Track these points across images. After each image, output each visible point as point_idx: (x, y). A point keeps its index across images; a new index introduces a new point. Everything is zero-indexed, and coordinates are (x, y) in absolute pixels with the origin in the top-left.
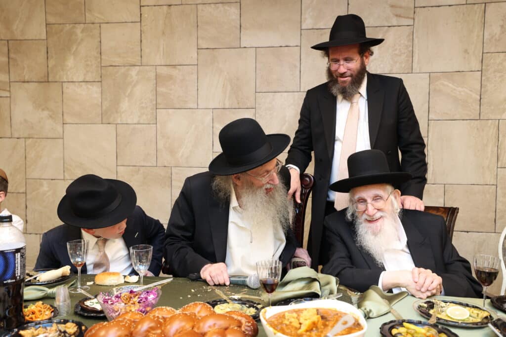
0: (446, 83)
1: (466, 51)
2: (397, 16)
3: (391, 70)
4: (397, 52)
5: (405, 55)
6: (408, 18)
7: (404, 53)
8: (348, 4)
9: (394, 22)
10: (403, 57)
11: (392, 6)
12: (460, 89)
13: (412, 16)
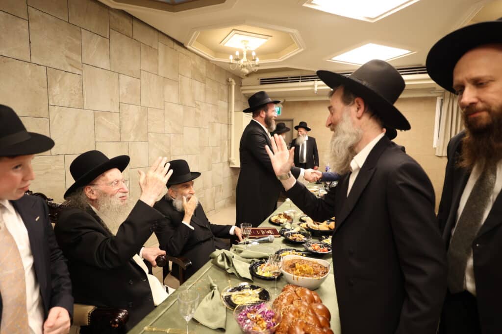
0: (103, 118)
1: (112, 100)
2: (71, 65)
3: (70, 105)
4: (73, 92)
5: (78, 96)
6: (78, 69)
7: (78, 94)
8: (30, 43)
9: (69, 69)
10: (77, 96)
11: (67, 57)
12: (110, 123)
13: (81, 68)
